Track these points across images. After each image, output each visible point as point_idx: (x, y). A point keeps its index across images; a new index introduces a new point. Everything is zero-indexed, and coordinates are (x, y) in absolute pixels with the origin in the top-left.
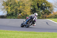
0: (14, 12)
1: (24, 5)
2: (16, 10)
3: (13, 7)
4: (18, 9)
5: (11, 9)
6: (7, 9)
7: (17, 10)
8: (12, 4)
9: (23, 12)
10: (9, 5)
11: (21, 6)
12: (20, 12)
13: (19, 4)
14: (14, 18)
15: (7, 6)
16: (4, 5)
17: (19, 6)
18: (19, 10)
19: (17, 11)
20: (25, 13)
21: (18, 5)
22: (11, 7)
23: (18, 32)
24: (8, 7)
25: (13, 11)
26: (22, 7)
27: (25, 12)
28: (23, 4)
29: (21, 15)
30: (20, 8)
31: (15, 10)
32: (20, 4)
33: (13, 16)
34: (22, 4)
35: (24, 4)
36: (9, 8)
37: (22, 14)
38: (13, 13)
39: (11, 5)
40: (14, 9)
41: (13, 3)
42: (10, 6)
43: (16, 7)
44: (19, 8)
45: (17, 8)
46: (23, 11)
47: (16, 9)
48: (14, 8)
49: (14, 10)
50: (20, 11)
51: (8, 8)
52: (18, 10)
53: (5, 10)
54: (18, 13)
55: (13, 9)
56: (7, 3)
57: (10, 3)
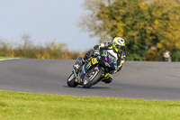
0: (136, 38)
1: (168, 19)
2: (141, 33)
3: (133, 25)
4: (149, 29)
5: (126, 30)
6: (112, 30)
7: (145, 32)
8: (128, 13)
9: (162, 41)
10: (119, 18)
11: (156, 22)
12: (156, 41)
13: (151, 15)
14: (135, 60)
15: (114, 19)
16: (102, 15)
17: (152, 21)
18: (151, 35)
19: (146, 37)
20: (168, 44)
21: (149, 17)
22: (124, 25)
24: (115, 23)
25: (133, 37)
26: (161, 25)
27: (168, 39)
28: (163, 15)
29: (158, 50)
30: (155, 27)
31: (137, 33)
32: (153, 13)
33: (132, 52)
34: (159, 14)
35: (167, 14)
37: (159, 45)
38: (134, 43)
39: (124, 16)
40: (136, 30)
41: (132, 12)
42: (123, 21)
43: (142, 24)
44: (150, 26)
45: (145, 26)
46: (164, 38)
47: (143, 32)
48: (135, 27)
49: (135, 34)
50: (154, 37)
51: (115, 26)
52: (148, 32)
53: (105, 32)
54: (147, 42)
55: (132, 29)
56: (111, 11)
57: (123, 11)
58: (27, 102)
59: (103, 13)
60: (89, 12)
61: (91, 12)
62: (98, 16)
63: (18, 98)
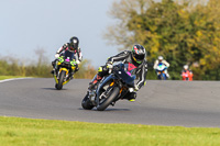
0: (174, 53)
1: (213, 29)
2: (181, 47)
3: (171, 36)
4: (190, 42)
5: (162, 43)
6: (146, 42)
7: (186, 45)
8: (165, 23)
9: (206, 56)
10: (154, 28)
11: (199, 33)
12: (198, 56)
13: (193, 25)
14: (173, 79)
15: (148, 29)
16: (133, 25)
17: (194, 31)
18: (193, 49)
19: (187, 51)
20: (214, 60)
21: (190, 27)
22: (160, 37)
23: (186, 129)
24: (149, 34)
25: (171, 51)
26: (204, 37)
27: (214, 54)
28: (207, 24)
29: (202, 67)
30: (198, 39)
31: (176, 46)
32: (196, 22)
34: (203, 23)
35: (212, 24)
36: (155, 37)
37: (203, 62)
39: (161, 26)
40: (175, 42)
41: (170, 21)
42: (158, 32)
43: (182, 35)
44: (192, 38)
45: (185, 37)
46: (209, 52)
47: (183, 45)
48: (173, 39)
49: (173, 47)
50: (196, 52)
51: (150, 39)
52: (189, 45)
54: (189, 56)
55: (170, 42)
56: (145, 20)
57: (158, 20)
58: (40, 131)
59: (134, 22)
60: (117, 22)
61: (120, 21)
62: (129, 25)
63: (30, 126)
